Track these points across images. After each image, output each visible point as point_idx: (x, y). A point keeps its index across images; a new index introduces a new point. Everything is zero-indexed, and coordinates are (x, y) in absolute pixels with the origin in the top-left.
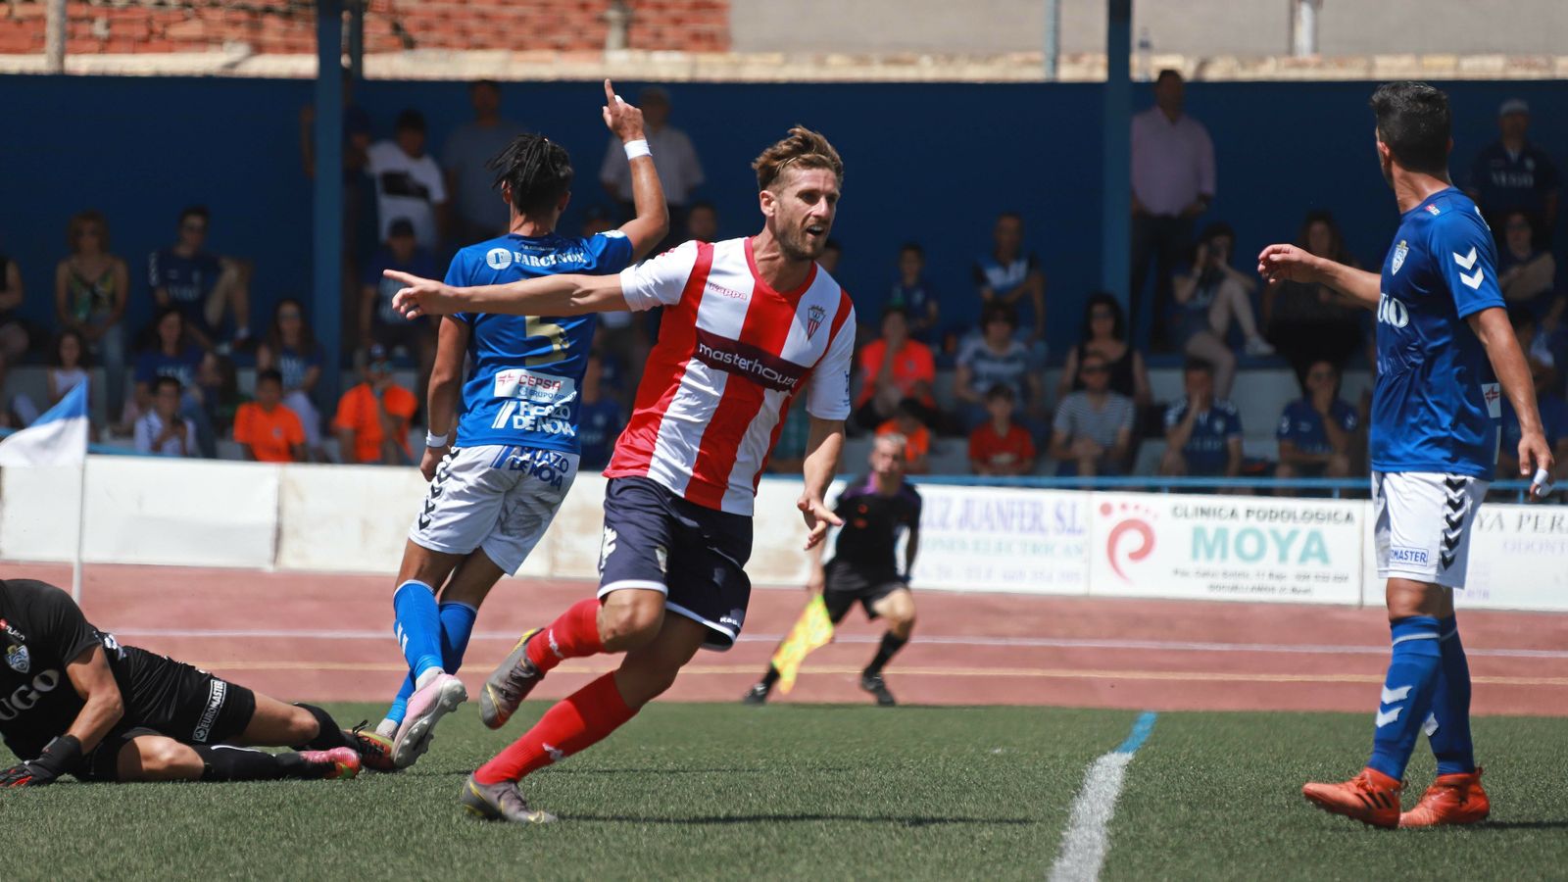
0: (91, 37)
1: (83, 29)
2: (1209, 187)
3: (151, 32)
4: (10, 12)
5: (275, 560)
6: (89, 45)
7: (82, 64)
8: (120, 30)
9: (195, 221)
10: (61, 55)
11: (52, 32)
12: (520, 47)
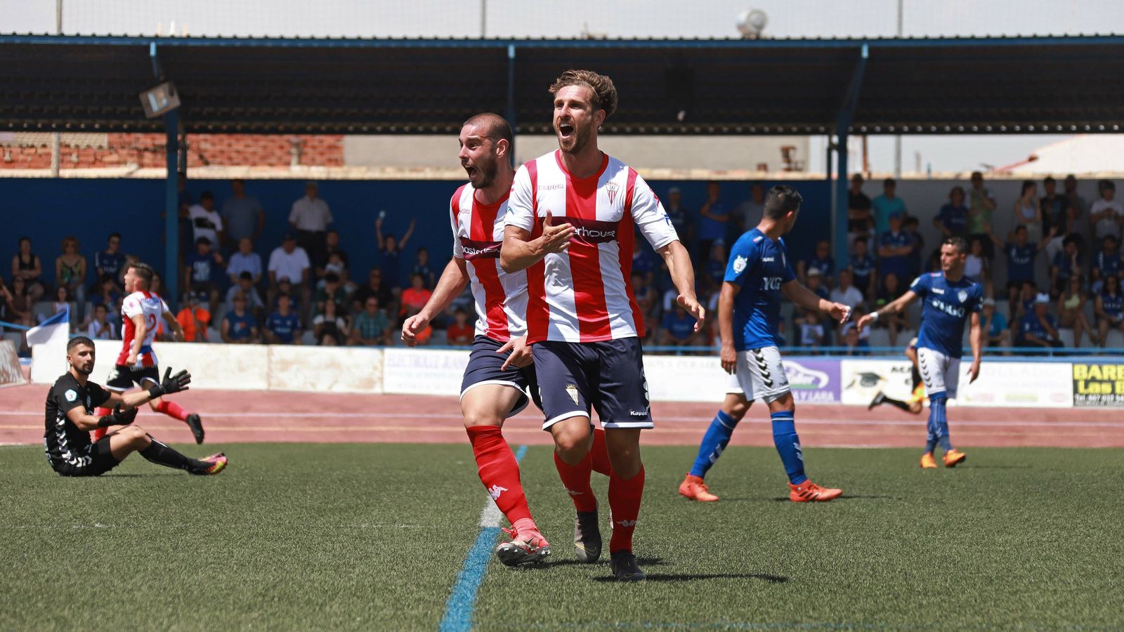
0: (70, 162)
1: (67, 158)
3: (96, 159)
6: (70, 165)
7: (67, 173)
8: (83, 159)
9: (115, 239)
10: (58, 170)
11: (54, 160)
12: (254, 164)
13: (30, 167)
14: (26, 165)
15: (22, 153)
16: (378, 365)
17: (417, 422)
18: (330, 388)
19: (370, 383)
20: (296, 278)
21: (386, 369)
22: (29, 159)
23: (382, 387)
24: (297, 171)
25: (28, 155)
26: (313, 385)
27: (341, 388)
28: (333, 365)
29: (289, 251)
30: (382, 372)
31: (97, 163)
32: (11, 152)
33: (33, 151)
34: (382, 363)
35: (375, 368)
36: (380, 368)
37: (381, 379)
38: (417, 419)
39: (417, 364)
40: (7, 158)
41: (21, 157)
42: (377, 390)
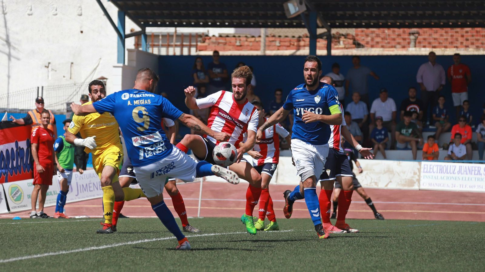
0: (275, 46)
1: (273, 43)
2: (444, 83)
3: (291, 44)
4: (255, 40)
5: (276, 182)
6: (274, 48)
7: (269, 53)
8: (282, 44)
10: (265, 50)
11: (262, 44)
13: (251, 49)
14: (249, 48)
15: (247, 41)
16: (417, 171)
17: (432, 207)
18: (387, 186)
19: (412, 183)
20: (387, 117)
21: (422, 174)
22: (251, 44)
23: (419, 185)
24: (412, 51)
25: (251, 42)
26: (376, 183)
27: (393, 186)
28: (389, 171)
29: (384, 100)
30: (419, 176)
31: (292, 46)
32: (240, 40)
33: (253, 39)
34: (419, 170)
35: (415, 173)
36: (418, 173)
37: (419, 181)
38: (433, 205)
39: (441, 171)
40: (238, 44)
41: (246, 43)
42: (416, 187)
